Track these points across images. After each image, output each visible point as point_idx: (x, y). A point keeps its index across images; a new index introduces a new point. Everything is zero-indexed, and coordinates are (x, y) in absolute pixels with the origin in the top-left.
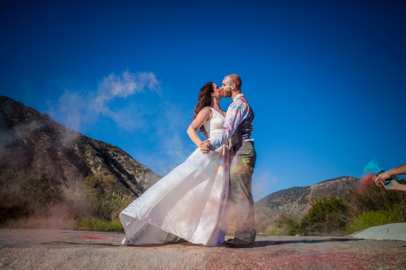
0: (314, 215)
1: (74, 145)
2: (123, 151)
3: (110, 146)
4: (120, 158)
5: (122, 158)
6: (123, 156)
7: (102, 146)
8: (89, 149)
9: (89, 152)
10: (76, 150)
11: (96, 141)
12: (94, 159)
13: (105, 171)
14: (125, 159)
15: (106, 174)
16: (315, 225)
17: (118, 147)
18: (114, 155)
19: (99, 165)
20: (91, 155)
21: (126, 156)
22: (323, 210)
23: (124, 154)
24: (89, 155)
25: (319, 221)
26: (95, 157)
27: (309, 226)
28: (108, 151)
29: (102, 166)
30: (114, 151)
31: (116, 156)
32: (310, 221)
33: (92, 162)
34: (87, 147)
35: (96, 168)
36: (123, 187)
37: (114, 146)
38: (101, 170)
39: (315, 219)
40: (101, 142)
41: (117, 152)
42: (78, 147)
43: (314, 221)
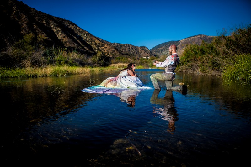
0: (188, 57)
1: (43, 21)
2: (72, 23)
3: (65, 20)
4: (71, 27)
5: (73, 27)
6: (73, 25)
7: (59, 20)
8: (52, 23)
9: (52, 25)
10: (44, 24)
11: (56, 17)
12: (56, 28)
13: (64, 35)
14: (75, 27)
15: (64, 37)
16: (189, 64)
17: (69, 21)
18: (68, 26)
19: (59, 32)
20: (54, 26)
21: (75, 26)
22: (196, 53)
23: (73, 24)
24: (53, 26)
25: (192, 62)
26: (56, 27)
27: (184, 65)
28: (64, 23)
29: (61, 33)
30: (67, 23)
31: (69, 26)
32: (185, 62)
33: (55, 31)
34: (51, 21)
35: (58, 34)
36: (75, 44)
37: (67, 20)
38: (61, 35)
39: (189, 60)
40: (58, 18)
41: (69, 23)
42: (45, 21)
43: (188, 61)
